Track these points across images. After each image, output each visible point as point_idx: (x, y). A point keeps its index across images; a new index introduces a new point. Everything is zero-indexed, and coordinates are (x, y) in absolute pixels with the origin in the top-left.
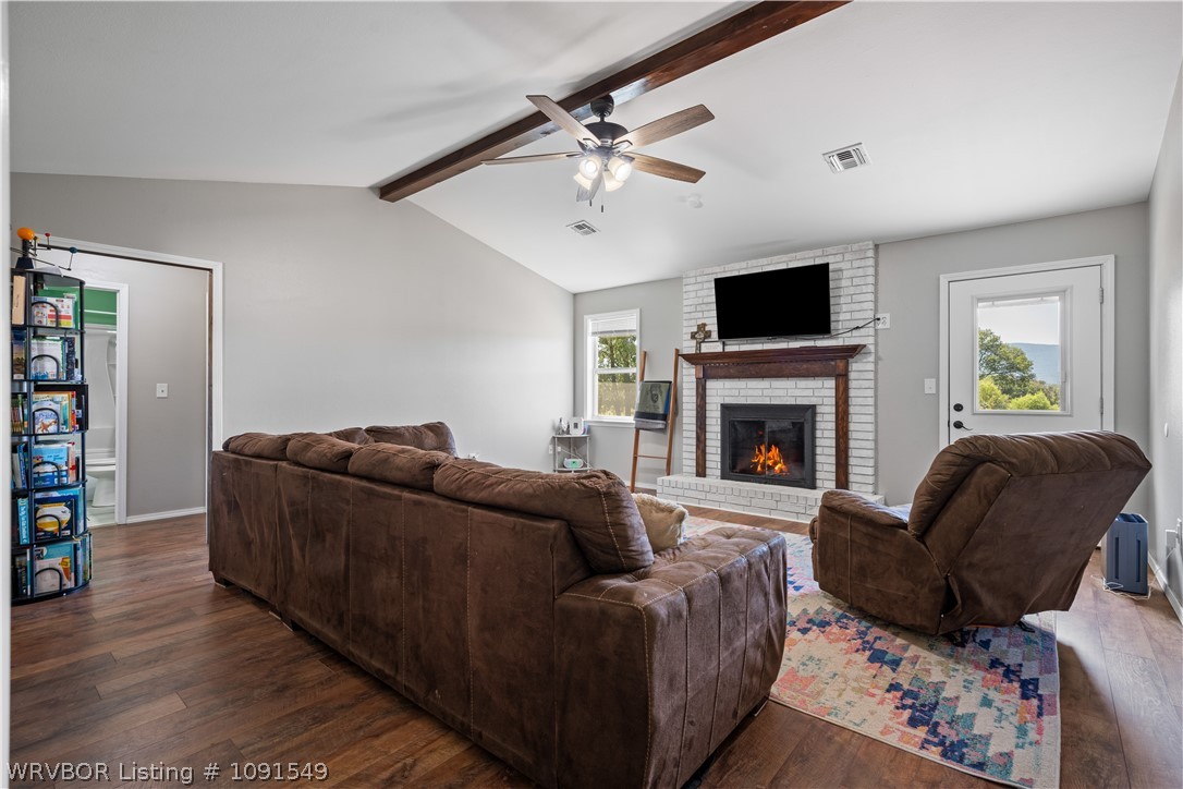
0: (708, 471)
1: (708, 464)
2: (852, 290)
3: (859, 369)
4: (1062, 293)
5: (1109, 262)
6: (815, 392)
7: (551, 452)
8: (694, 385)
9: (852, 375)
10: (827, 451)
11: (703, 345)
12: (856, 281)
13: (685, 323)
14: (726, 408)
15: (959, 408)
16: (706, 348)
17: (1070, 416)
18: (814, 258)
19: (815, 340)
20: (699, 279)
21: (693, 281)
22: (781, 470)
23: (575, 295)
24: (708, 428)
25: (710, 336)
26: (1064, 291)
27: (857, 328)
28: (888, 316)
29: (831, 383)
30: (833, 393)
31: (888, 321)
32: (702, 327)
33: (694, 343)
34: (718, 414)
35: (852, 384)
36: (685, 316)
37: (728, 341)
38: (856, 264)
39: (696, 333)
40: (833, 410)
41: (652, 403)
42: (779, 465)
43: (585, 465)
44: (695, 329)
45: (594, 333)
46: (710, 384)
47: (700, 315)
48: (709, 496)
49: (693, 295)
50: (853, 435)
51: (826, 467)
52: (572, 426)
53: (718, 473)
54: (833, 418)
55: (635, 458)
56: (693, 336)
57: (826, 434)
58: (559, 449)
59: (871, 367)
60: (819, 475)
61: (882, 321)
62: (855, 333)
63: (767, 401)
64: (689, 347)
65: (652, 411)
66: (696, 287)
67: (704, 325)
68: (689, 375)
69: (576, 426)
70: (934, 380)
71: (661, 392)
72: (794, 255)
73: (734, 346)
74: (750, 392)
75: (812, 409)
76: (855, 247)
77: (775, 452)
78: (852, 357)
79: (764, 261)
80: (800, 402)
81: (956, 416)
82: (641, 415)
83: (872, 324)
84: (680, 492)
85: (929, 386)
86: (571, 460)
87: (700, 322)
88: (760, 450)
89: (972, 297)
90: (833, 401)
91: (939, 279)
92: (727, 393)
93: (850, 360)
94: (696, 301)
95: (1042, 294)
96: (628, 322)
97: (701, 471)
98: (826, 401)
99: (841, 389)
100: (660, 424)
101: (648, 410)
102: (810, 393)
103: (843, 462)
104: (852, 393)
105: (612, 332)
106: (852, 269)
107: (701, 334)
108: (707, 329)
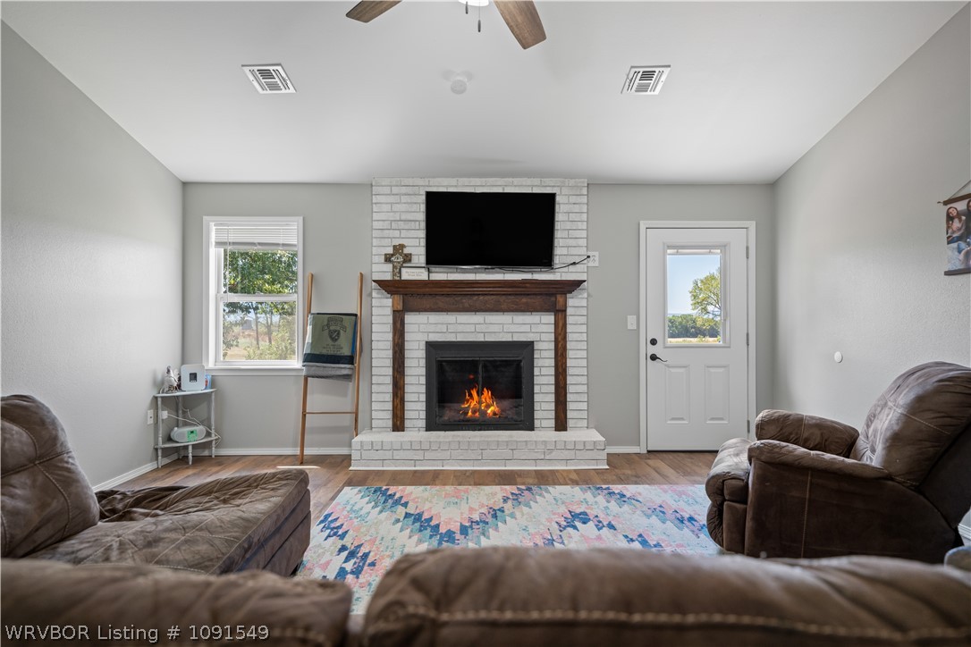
0: (407, 424)
1: (407, 415)
2: (568, 225)
3: (576, 304)
4: (723, 247)
5: (752, 225)
6: (532, 327)
7: (151, 421)
8: (390, 320)
9: (569, 311)
10: (545, 389)
11: (404, 270)
12: (572, 217)
13: (375, 242)
14: (432, 347)
15: (654, 342)
16: (408, 274)
17: (729, 347)
18: (533, 186)
19: (532, 272)
20: (395, 190)
21: (387, 190)
22: (495, 414)
23: (185, 185)
24: (407, 371)
25: (410, 261)
26: (725, 246)
27: (574, 263)
28: (597, 254)
29: (549, 319)
30: (552, 328)
31: (597, 259)
32: (399, 249)
33: (389, 267)
34: (422, 354)
35: (570, 320)
36: (375, 233)
37: (433, 268)
38: (573, 199)
39: (392, 255)
40: (552, 346)
41: (330, 342)
42: (492, 408)
43: (208, 434)
44: (390, 251)
45: (219, 244)
46: (410, 319)
47: (397, 233)
48: (429, 455)
49: (386, 208)
50: (570, 371)
51: (544, 406)
52: (185, 378)
53: (423, 423)
54: (552, 354)
55: (304, 416)
56: (388, 259)
57: (544, 371)
58: (164, 414)
59: (584, 303)
60: (537, 415)
61: (592, 258)
62: (572, 268)
63: (480, 338)
64: (385, 272)
65: (331, 352)
66: (391, 199)
67: (402, 246)
68: (382, 307)
69: (193, 377)
70: (635, 317)
71: (344, 328)
72: (511, 179)
73: (442, 274)
74: (460, 328)
75: (529, 346)
76: (572, 182)
77: (487, 394)
78: (570, 292)
79: (477, 181)
80: (517, 338)
81: (652, 350)
82: (310, 358)
83: (585, 261)
84: (388, 455)
85: (631, 320)
86: (187, 429)
87: (397, 242)
88: (471, 395)
89: (664, 244)
90: (552, 337)
91: (639, 224)
92: (432, 328)
93: (568, 295)
94: (391, 216)
95: (709, 247)
96: (282, 234)
97: (398, 424)
98: (544, 337)
99: (561, 325)
100: (344, 369)
101: (324, 352)
102: (527, 328)
103: (562, 399)
104: (569, 329)
105: (253, 244)
106: (569, 203)
107: (398, 256)
108: (406, 251)
